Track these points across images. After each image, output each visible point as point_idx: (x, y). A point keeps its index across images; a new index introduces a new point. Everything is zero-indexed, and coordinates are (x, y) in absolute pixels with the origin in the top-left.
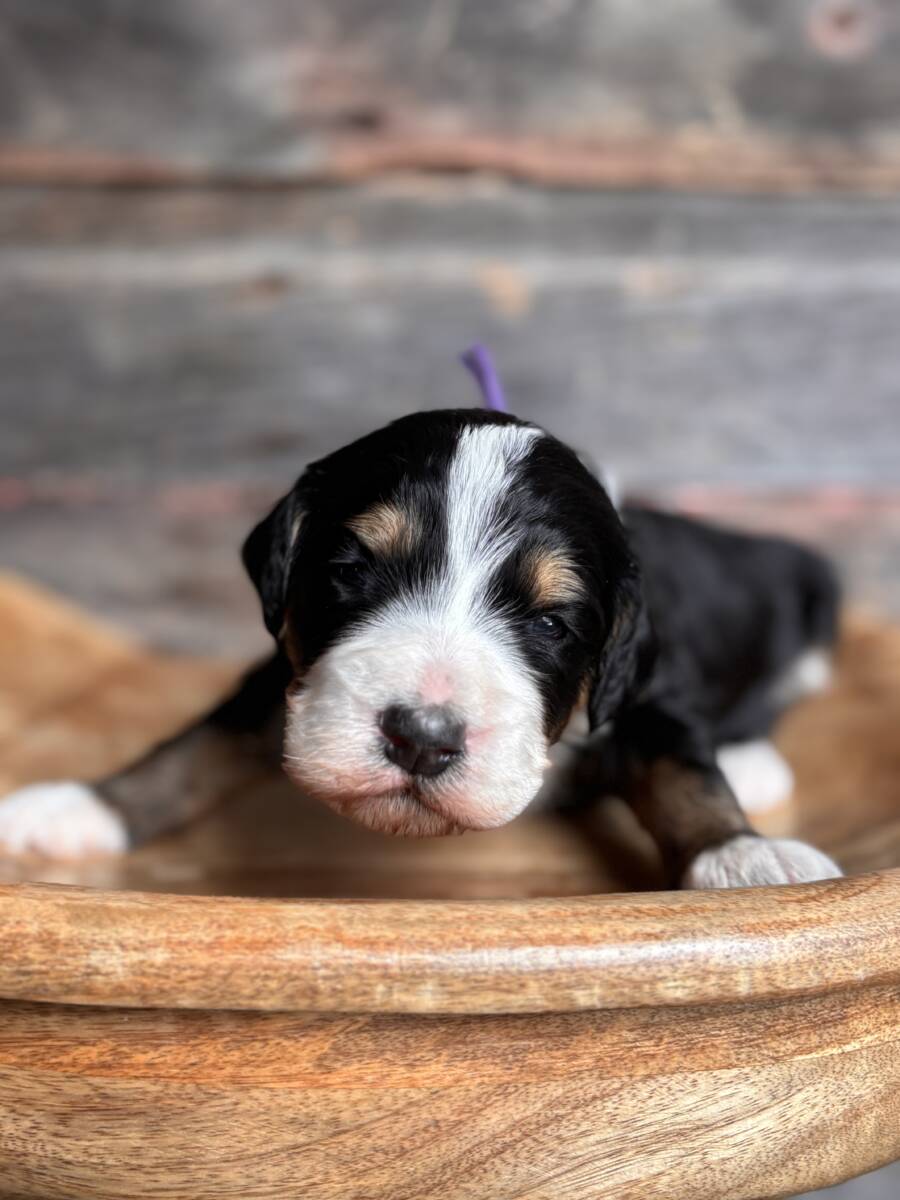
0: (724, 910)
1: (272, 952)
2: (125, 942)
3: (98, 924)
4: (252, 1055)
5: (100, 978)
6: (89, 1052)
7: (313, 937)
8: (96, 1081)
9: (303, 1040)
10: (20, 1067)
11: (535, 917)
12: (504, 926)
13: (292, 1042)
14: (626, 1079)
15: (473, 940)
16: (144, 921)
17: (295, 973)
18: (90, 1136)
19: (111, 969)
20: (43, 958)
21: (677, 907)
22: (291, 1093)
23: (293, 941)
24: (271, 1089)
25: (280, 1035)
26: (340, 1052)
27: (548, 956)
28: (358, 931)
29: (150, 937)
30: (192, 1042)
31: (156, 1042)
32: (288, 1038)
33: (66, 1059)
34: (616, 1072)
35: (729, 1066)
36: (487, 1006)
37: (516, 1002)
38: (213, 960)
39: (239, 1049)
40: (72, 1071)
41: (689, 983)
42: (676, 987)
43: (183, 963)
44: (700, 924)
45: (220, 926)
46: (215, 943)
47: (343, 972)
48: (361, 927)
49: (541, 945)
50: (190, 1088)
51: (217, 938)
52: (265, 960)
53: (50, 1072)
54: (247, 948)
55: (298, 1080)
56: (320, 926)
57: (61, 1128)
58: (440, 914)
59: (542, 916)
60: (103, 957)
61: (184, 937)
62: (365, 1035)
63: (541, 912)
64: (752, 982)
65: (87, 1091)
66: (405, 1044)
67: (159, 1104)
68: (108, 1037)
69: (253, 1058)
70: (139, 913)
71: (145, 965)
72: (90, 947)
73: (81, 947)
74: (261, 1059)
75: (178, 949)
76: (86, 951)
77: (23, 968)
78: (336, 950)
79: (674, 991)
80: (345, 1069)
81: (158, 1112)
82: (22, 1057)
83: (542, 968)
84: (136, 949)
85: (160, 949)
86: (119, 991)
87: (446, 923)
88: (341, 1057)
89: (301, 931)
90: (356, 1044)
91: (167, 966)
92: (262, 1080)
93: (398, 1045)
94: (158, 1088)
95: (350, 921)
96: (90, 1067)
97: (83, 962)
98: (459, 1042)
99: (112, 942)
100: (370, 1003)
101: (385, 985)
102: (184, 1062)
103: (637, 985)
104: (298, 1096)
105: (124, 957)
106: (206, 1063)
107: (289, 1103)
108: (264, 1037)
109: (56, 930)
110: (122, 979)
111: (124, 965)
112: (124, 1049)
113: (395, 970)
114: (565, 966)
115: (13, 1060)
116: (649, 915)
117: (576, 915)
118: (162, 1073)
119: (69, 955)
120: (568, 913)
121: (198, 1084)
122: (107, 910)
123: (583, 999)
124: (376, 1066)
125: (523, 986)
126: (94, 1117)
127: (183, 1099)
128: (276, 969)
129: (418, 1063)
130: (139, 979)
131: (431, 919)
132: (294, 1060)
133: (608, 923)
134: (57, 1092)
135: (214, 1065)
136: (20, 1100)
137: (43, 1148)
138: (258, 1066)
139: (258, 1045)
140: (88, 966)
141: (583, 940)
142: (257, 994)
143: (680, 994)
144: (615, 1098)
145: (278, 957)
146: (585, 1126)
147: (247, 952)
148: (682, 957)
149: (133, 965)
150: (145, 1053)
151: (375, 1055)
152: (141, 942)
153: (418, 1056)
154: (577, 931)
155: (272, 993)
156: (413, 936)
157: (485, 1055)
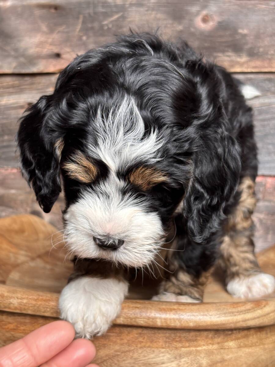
14: (135, 347)
34: (133, 345)
35: (163, 348)
144: (132, 352)
146: (125, 358)
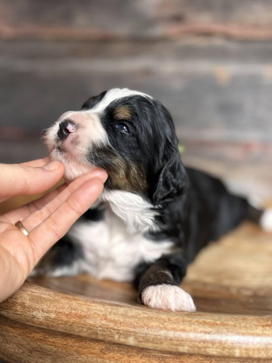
0: (235, 326)
1: (85, 320)
2: (43, 310)
3: (37, 302)
4: (82, 345)
5: (36, 319)
6: (37, 335)
7: (98, 317)
8: (39, 343)
9: (97, 344)
10: (20, 335)
11: (169, 320)
12: (158, 322)
13: (94, 344)
15: (147, 326)
16: (50, 303)
17: (91, 327)
18: (37, 358)
19: (39, 317)
20: (21, 310)
21: (218, 322)
22: (93, 358)
23: (92, 317)
24: (87, 356)
25: (90, 341)
26: (108, 349)
27: (171, 334)
28: (112, 317)
29: (51, 309)
30: (65, 338)
31: (55, 336)
32: (92, 342)
33: (31, 336)
36: (150, 347)
37: (159, 347)
38: (68, 319)
39: (78, 343)
40: (33, 339)
41: (218, 350)
42: (213, 351)
43: (59, 319)
44: (225, 331)
45: (71, 309)
46: (68, 314)
47: (105, 330)
48: (113, 316)
49: (168, 330)
50: (64, 351)
51: (70, 312)
52: (83, 322)
53: (27, 338)
54: (78, 317)
55: (95, 355)
56: (101, 314)
57: (30, 354)
58: (139, 314)
59: (172, 320)
60: (37, 313)
61: (61, 311)
62: (115, 345)
63: (172, 319)
64: (241, 353)
65: (37, 346)
66: (127, 349)
67: (56, 354)
68: (42, 332)
69: (82, 346)
70: (50, 300)
71: (48, 317)
72: (34, 309)
73: (31, 309)
74: (84, 347)
75: (58, 314)
76: (32, 310)
77: (15, 312)
78: (104, 322)
79: (212, 351)
80: (109, 354)
81: (55, 356)
82: (20, 332)
83: (168, 338)
84: (46, 312)
85: (53, 314)
86: (41, 324)
87: (140, 318)
88: (108, 350)
89: (94, 314)
90: (112, 348)
91: (54, 319)
92: (84, 353)
93: (125, 350)
94: (56, 349)
95: (110, 313)
96: (38, 339)
97: (32, 314)
98: (144, 352)
99: (40, 309)
100: (113, 340)
101: (118, 335)
102: (63, 343)
103: (199, 348)
104: (95, 359)
105: (43, 314)
106: (69, 345)
107: (92, 361)
108: (85, 341)
109: (25, 303)
110: (42, 320)
111: (43, 317)
112: (47, 336)
113: (121, 332)
114: (176, 339)
115: (18, 333)
116: (208, 324)
117: (183, 321)
118: (57, 345)
119: (28, 311)
120: (181, 320)
121: (66, 350)
122: (41, 297)
123: (181, 349)
124: (118, 355)
125: (161, 343)
126: (38, 353)
127: (62, 354)
128: (86, 325)
129: (131, 356)
130: (46, 321)
131: (136, 316)
132: (94, 349)
133: (193, 326)
134: (29, 344)
135: (71, 346)
136: (19, 344)
137: (25, 358)
138: (83, 349)
139: (84, 343)
140: (33, 315)
141: (183, 330)
142: (80, 331)
143: (214, 353)
145: (87, 322)
147: (78, 318)
148: (216, 341)
149: (45, 317)
150: (52, 339)
151: (118, 351)
152: (48, 310)
153: (131, 354)
154: (182, 327)
155: (84, 332)
156: (128, 321)
157: (153, 357)
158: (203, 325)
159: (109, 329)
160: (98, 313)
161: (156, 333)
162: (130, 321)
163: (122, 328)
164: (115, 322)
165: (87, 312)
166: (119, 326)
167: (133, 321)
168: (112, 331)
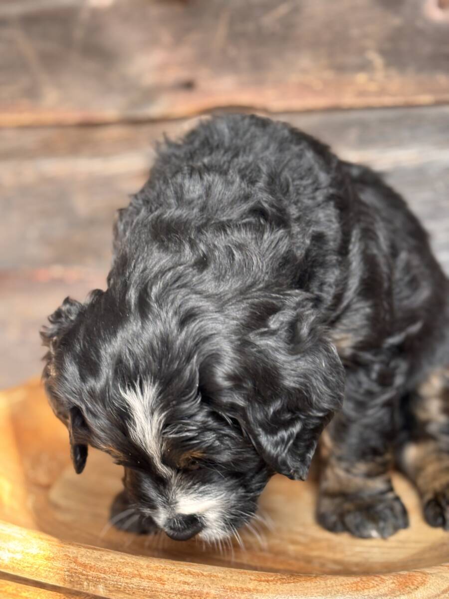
0: (223, 578)
2: (10, 549)
7: (68, 559)
11: (148, 567)
12: (134, 568)
15: (120, 572)
16: (18, 543)
19: (4, 558)
21: (205, 573)
27: (145, 584)
28: (83, 560)
29: (18, 549)
38: (35, 561)
43: (25, 560)
44: (209, 582)
45: (40, 549)
46: (36, 555)
47: (74, 575)
48: (85, 559)
49: (142, 578)
56: (71, 556)
58: (116, 559)
59: (151, 567)
61: (28, 551)
63: (152, 565)
70: (19, 539)
71: (14, 559)
75: (25, 555)
78: (73, 565)
83: (141, 587)
84: (12, 552)
85: (20, 554)
86: (6, 567)
87: (114, 563)
91: (21, 560)
95: (82, 556)
99: (6, 548)
100: (82, 589)
101: (87, 582)
105: (8, 555)
110: (7, 562)
111: (8, 558)
113: (90, 578)
116: (192, 574)
120: (161, 567)
122: (10, 536)
130: (12, 563)
131: (110, 560)
133: (173, 574)
142: (47, 577)
147: (45, 560)
149: (11, 558)
152: (15, 550)
154: (159, 575)
155: (51, 578)
156: (100, 566)
158: (186, 574)
159: (77, 574)
160: (69, 555)
161: (128, 581)
162: (102, 565)
163: (91, 572)
164: (84, 566)
165: (56, 553)
166: (88, 570)
167: (105, 565)
168: (80, 576)
